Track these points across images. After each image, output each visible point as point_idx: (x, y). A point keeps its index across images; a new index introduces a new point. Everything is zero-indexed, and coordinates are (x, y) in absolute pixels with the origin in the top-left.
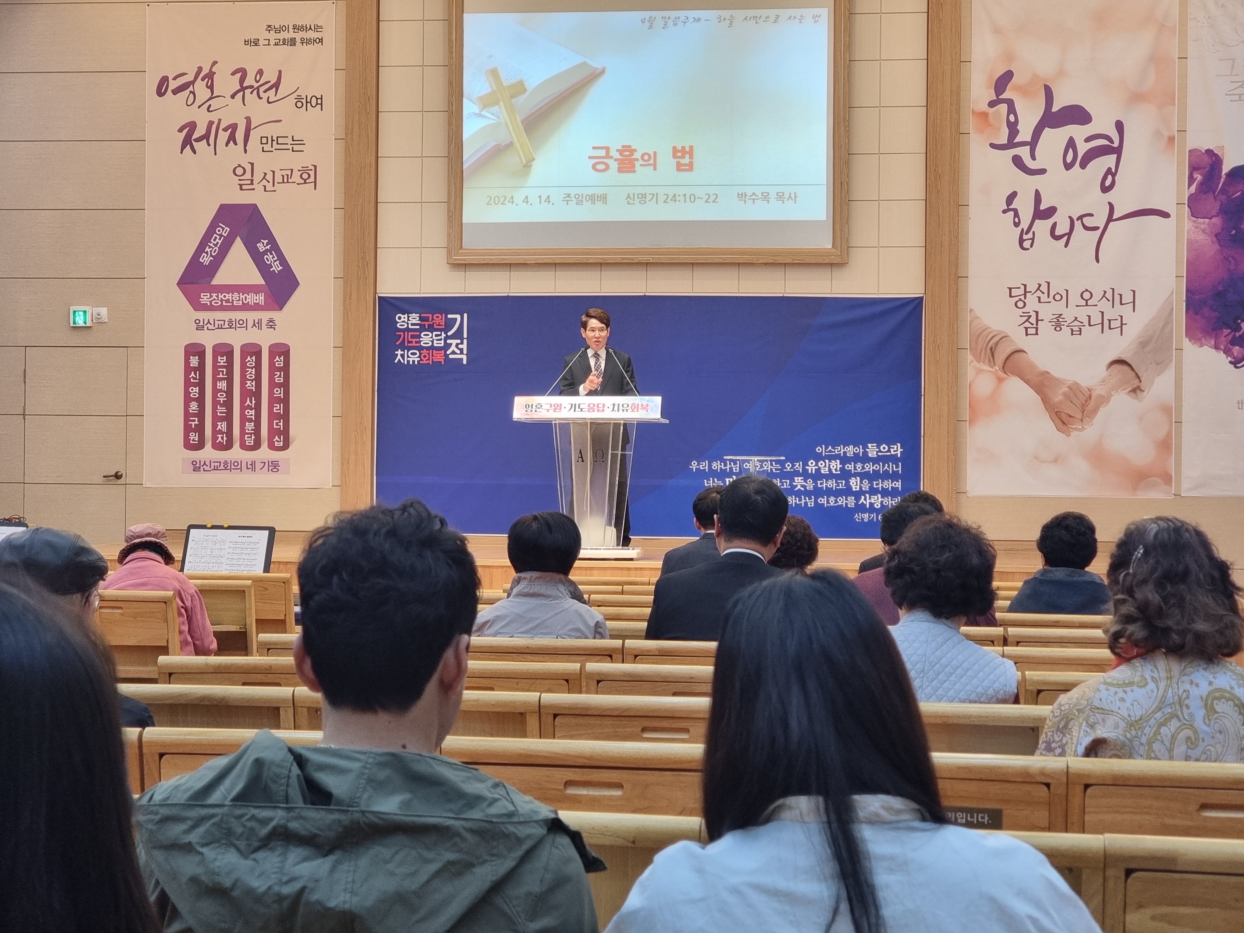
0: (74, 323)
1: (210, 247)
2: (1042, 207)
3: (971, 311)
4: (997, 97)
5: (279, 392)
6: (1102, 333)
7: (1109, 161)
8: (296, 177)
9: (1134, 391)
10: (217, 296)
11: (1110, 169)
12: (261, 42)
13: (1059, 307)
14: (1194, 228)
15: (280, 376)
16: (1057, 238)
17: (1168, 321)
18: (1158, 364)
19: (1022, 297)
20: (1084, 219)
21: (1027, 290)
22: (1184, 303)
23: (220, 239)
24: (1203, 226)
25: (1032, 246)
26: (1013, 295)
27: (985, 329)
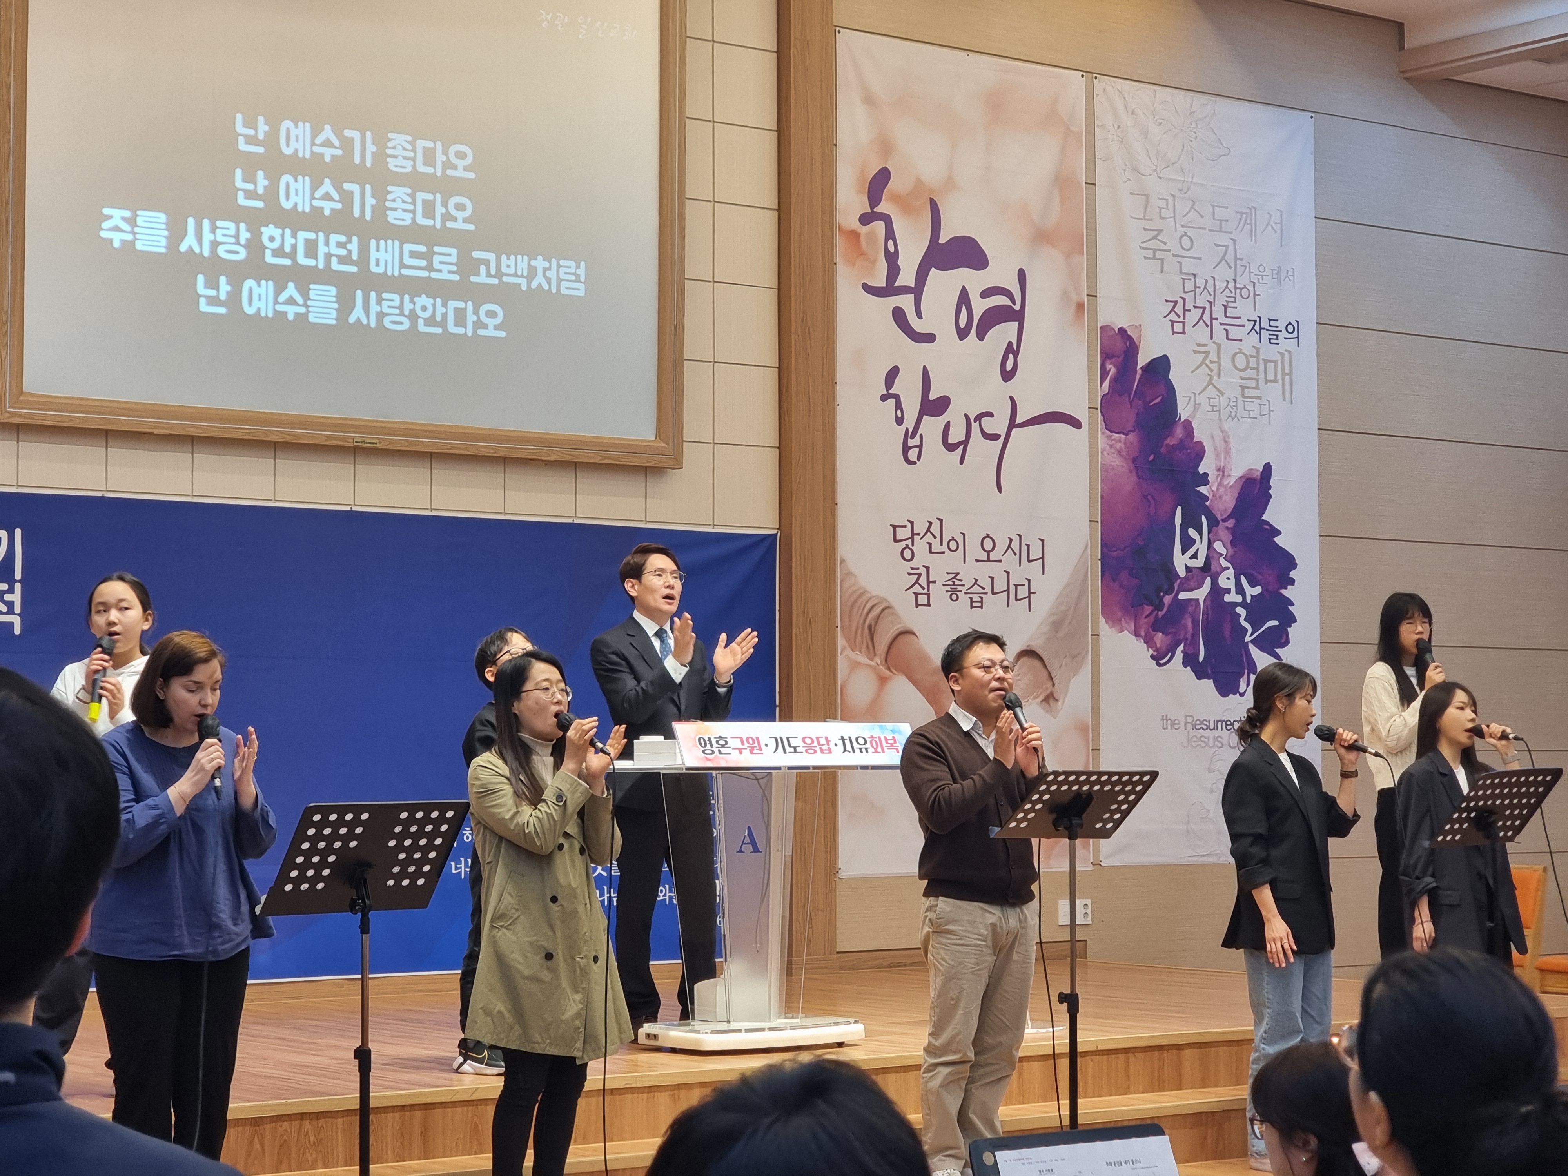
2: (933, 396)
3: (843, 561)
4: (872, 209)
6: (1008, 605)
7: (1010, 331)
11: (1010, 343)
13: (954, 562)
14: (1108, 447)
16: (951, 448)
17: (1082, 593)
18: (1072, 657)
19: (909, 542)
20: (984, 420)
21: (915, 532)
22: (1100, 562)
24: (1119, 445)
25: (919, 458)
26: (897, 538)
27: (862, 594)
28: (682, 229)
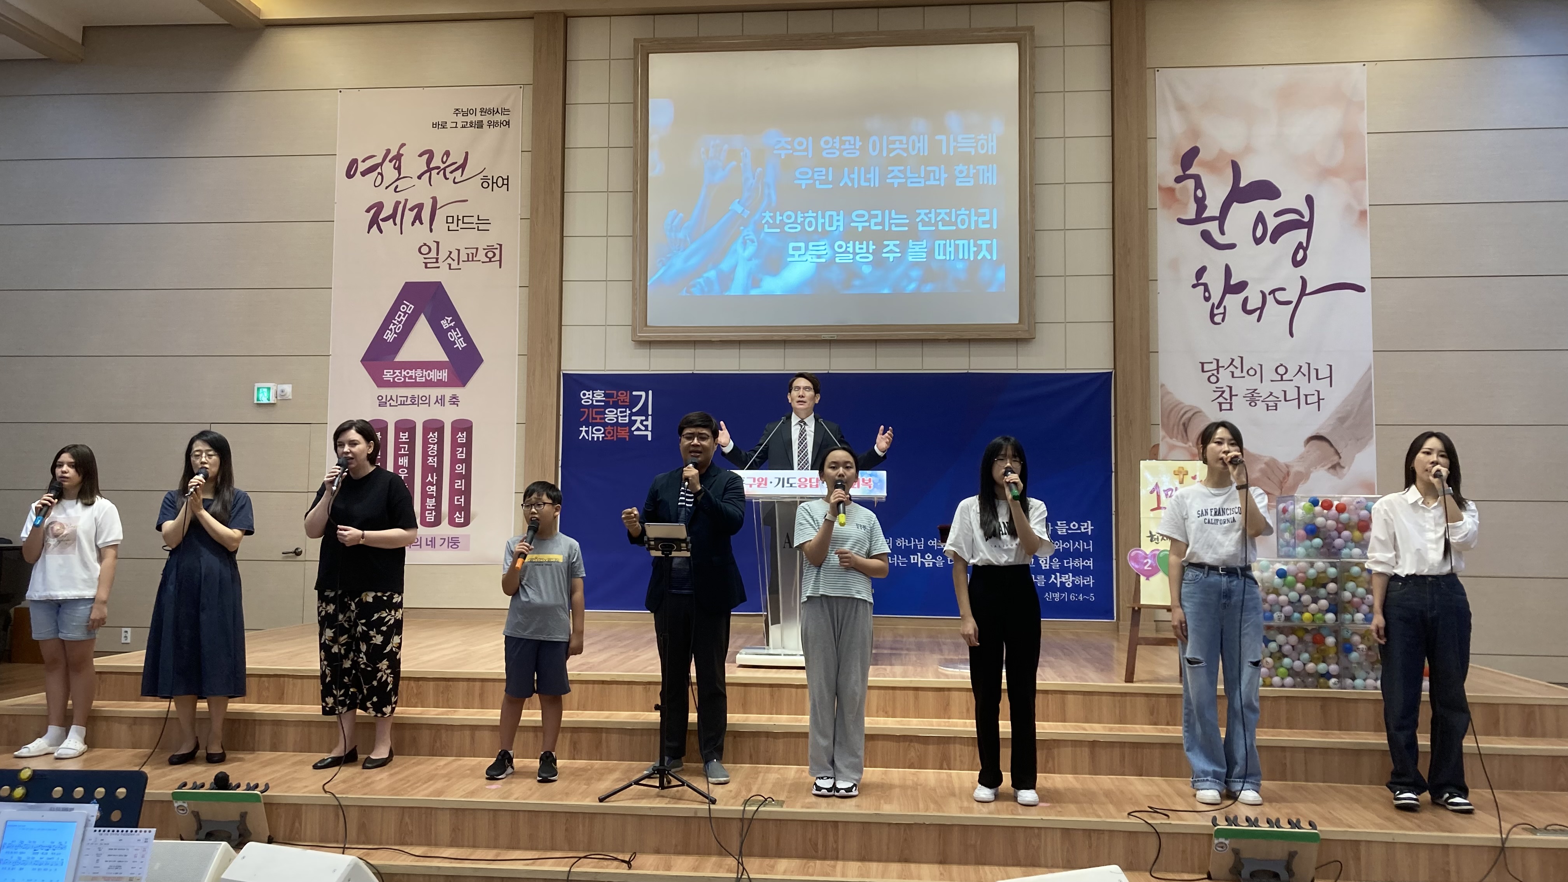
0: (258, 400)
1: (394, 324)
2: (1233, 282)
3: (1162, 386)
4: (1184, 173)
5: (461, 469)
6: (1299, 408)
7: (1300, 235)
8: (481, 255)
9: (1334, 467)
10: (400, 373)
11: (1300, 244)
12: (448, 125)
13: (1252, 382)
15: (462, 452)
16: (1250, 312)
18: (1358, 440)
19: (1215, 372)
20: (1277, 293)
21: (1220, 365)
23: (404, 317)
25: (1223, 320)
26: (1205, 370)
27: (1177, 406)
28: (1033, 202)
